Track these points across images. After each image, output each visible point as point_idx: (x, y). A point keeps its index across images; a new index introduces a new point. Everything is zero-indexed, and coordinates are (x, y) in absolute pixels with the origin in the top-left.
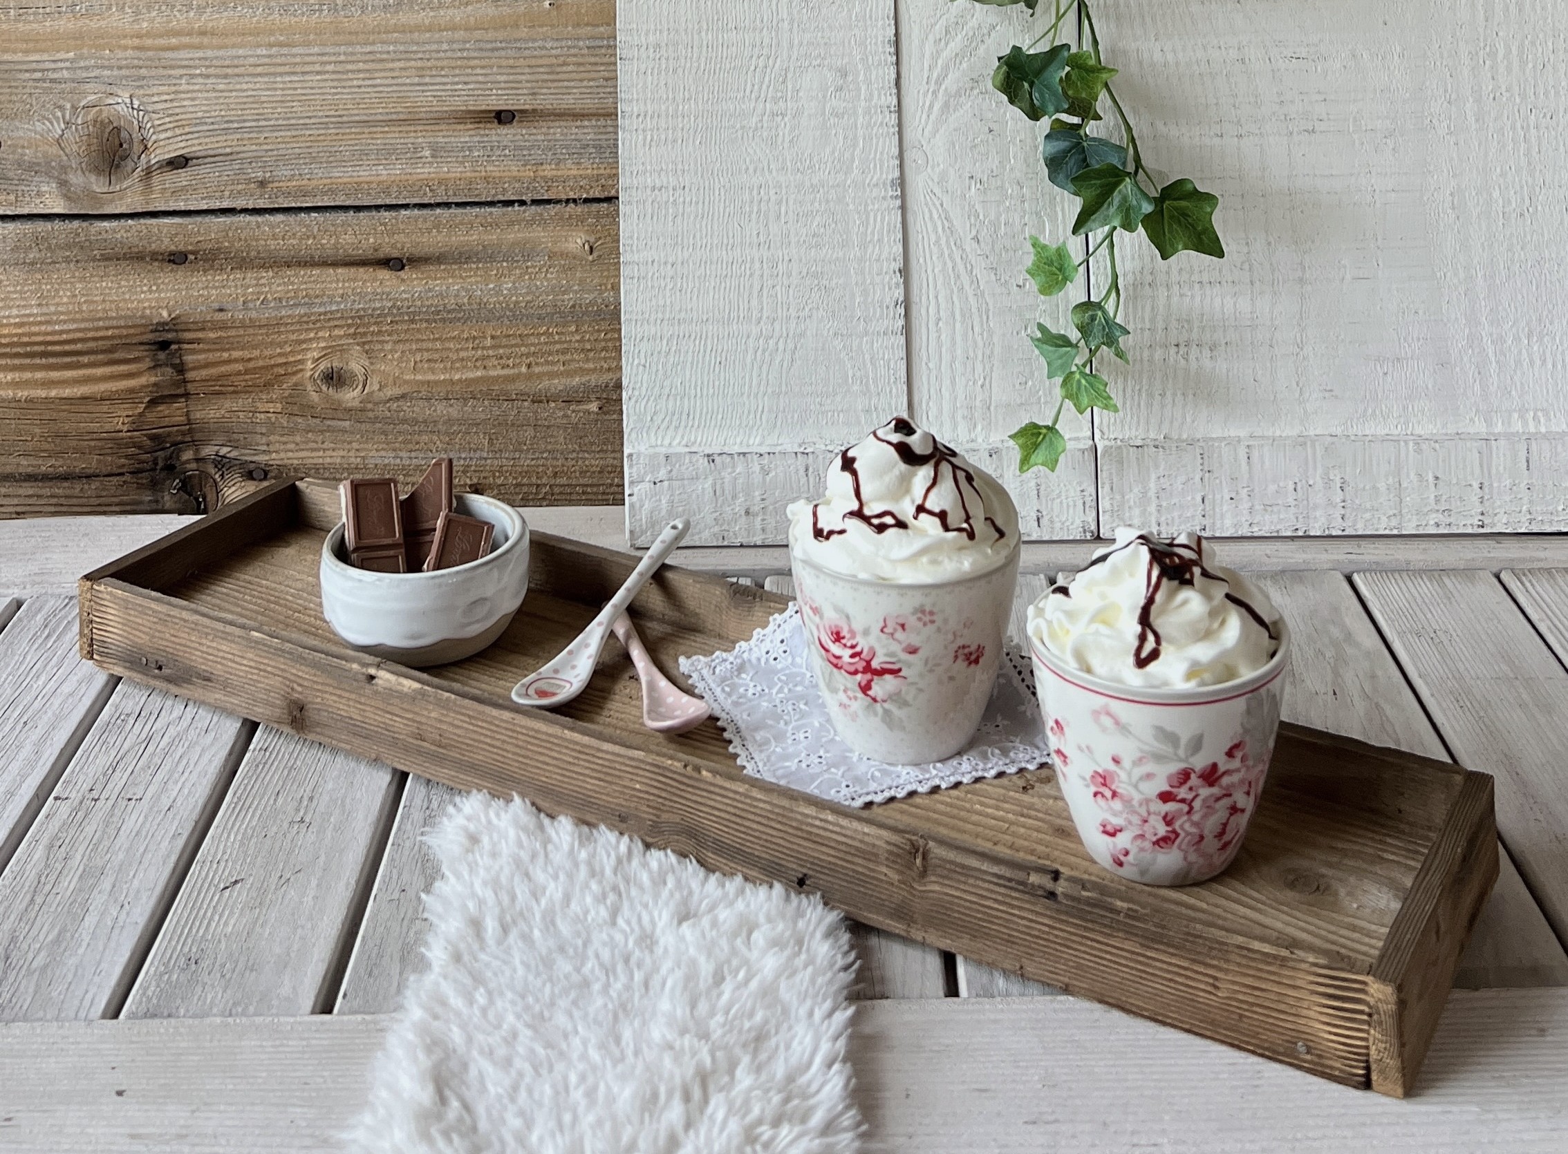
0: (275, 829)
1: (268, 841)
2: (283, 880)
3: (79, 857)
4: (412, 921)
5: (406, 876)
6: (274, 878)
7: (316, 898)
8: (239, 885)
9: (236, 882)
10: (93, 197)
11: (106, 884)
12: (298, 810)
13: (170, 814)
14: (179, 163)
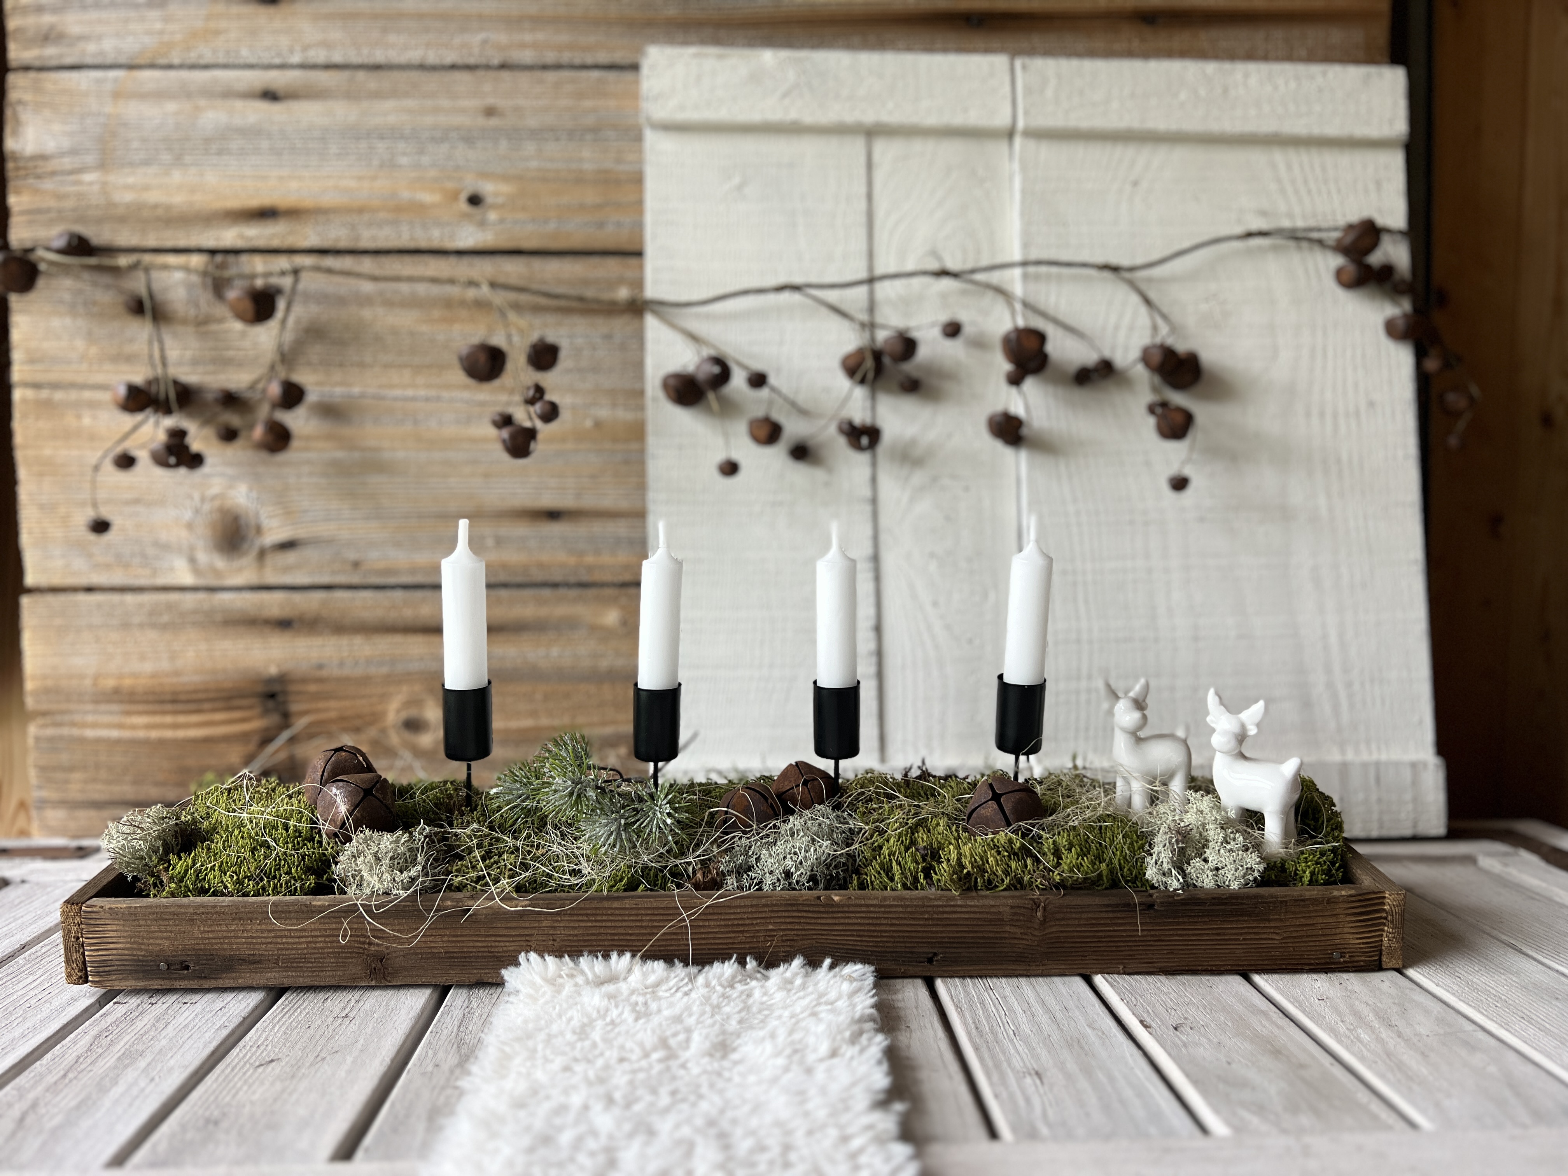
0: (319, 1022)
1: (311, 1031)
2: (319, 1058)
3: (122, 1043)
4: (443, 1088)
5: (441, 1054)
6: (311, 1058)
7: (349, 1072)
8: (274, 1064)
9: (272, 1061)
10: (217, 573)
11: (142, 1063)
12: (344, 1009)
13: (220, 1013)
14: (288, 545)
